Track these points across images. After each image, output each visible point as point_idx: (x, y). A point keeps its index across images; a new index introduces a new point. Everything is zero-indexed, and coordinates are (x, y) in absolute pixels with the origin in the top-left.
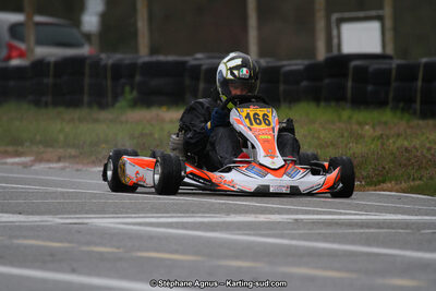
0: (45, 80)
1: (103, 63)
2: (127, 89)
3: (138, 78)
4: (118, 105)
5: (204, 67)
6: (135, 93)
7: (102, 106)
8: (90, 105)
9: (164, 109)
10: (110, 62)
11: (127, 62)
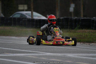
0: (60, 23)
1: (73, 19)
2: (78, 25)
3: (80, 22)
4: (76, 28)
5: (95, 20)
6: (79, 26)
7: (72, 29)
8: (70, 28)
9: (86, 29)
10: (74, 19)
11: (78, 19)
